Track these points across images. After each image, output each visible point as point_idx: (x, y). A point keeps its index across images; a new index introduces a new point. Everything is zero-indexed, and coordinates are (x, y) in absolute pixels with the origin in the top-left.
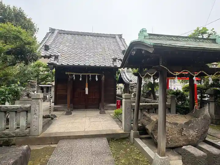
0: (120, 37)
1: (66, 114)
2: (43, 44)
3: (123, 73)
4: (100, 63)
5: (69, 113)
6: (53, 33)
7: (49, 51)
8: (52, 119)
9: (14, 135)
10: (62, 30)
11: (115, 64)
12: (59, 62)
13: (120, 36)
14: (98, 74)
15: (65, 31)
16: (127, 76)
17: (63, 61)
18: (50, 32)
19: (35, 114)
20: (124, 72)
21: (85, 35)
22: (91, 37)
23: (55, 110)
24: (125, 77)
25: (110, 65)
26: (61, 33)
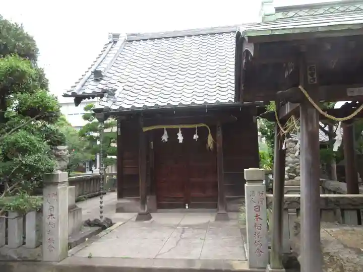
1: (138, 219)
2: (92, 70)
5: (144, 217)
6: (115, 42)
7: (102, 82)
8: (104, 228)
9: (16, 257)
12: (117, 103)
15: (139, 34)
17: (126, 101)
18: (110, 42)
19: (52, 215)
21: (183, 37)
22: (197, 38)
23: (120, 210)
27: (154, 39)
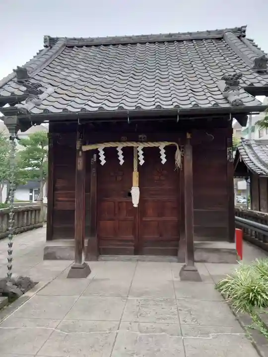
0: (238, 34)
1: (71, 276)
3: (246, 148)
4: (174, 100)
6: (52, 47)
10: (75, 39)
11: (232, 99)
12: (42, 107)
13: (240, 33)
14: (167, 144)
16: (260, 154)
20: (249, 146)
23: (49, 256)
24: (253, 159)
25: (213, 103)
26: (72, 47)
27: (100, 45)
